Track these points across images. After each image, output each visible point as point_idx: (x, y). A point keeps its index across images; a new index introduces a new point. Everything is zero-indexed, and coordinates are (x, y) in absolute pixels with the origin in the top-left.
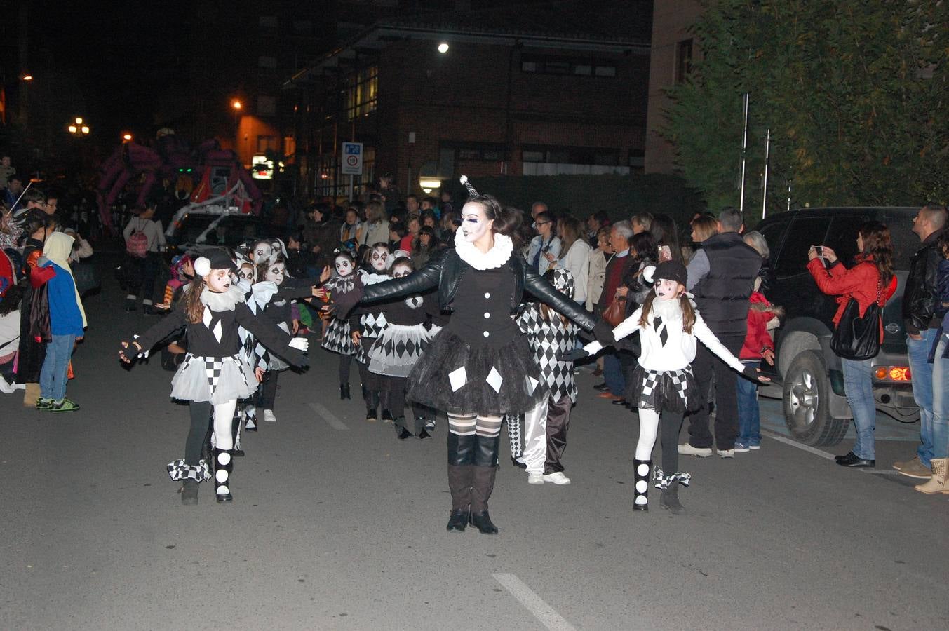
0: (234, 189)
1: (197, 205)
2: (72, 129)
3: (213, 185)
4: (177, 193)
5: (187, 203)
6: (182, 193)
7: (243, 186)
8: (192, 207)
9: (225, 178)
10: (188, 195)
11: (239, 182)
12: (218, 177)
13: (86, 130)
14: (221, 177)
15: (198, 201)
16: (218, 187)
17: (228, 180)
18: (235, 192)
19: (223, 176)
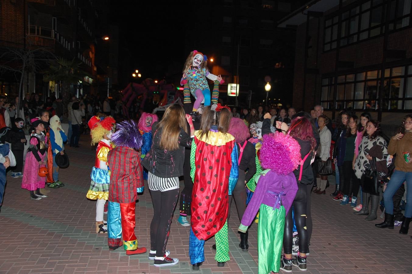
0: (177, 100)
1: (161, 107)
2: (134, 75)
3: (168, 99)
4: (153, 102)
5: (157, 106)
6: (155, 103)
7: (180, 100)
8: (159, 108)
9: (173, 96)
10: (158, 103)
11: (179, 98)
12: (170, 96)
13: (140, 75)
14: (172, 96)
15: (162, 106)
16: (170, 100)
17: (174, 97)
18: (177, 102)
19: (173, 95)
